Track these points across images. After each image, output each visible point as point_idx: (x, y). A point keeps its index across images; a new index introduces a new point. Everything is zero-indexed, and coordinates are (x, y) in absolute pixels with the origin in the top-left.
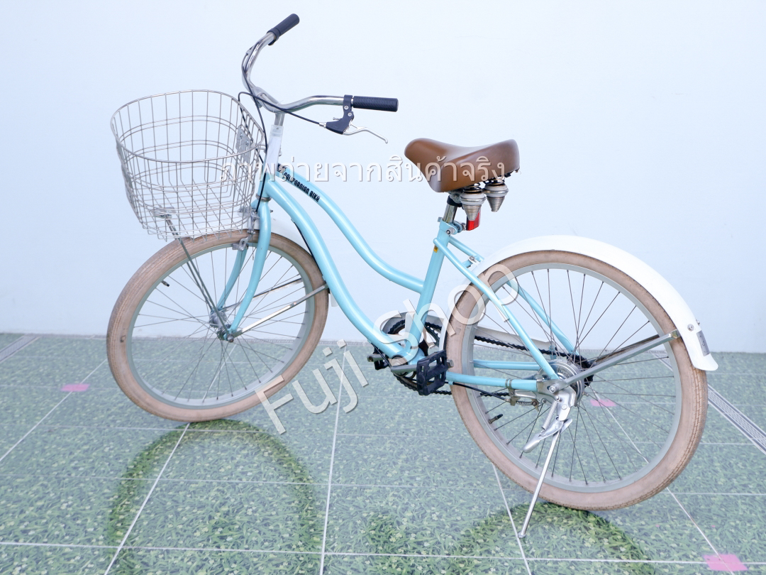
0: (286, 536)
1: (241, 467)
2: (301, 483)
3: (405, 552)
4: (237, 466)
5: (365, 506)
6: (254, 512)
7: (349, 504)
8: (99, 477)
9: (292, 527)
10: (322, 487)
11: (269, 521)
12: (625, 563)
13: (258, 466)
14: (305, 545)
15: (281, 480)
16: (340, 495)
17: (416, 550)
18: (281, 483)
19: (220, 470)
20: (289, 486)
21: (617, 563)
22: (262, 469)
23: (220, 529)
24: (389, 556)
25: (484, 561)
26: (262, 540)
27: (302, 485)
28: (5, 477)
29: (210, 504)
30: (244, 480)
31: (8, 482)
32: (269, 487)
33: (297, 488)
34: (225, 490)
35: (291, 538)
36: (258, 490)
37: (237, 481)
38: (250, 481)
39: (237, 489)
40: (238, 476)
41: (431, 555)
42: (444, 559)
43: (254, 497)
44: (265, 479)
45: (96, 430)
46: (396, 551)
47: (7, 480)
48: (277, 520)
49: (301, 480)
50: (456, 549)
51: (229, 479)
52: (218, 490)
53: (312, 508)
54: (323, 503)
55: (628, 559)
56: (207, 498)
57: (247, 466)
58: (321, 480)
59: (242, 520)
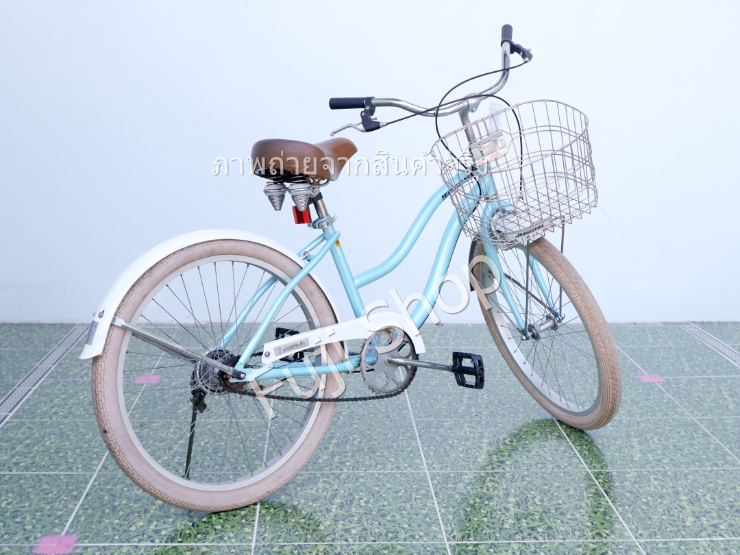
0: (406, 526)
1: (338, 457)
2: (400, 472)
3: (523, 538)
4: (333, 456)
5: (468, 493)
6: (367, 502)
7: (453, 491)
8: (206, 473)
9: (408, 517)
10: (421, 475)
11: (384, 512)
12: (729, 541)
13: (353, 456)
14: (427, 534)
15: (380, 469)
16: (441, 482)
17: (532, 536)
18: (380, 472)
19: (319, 461)
20: (389, 475)
21: (721, 541)
22: (358, 458)
23: (341, 522)
24: (509, 543)
25: (599, 545)
26: (385, 531)
27: (402, 473)
28: (116, 475)
29: (322, 496)
30: (345, 470)
31: (121, 481)
32: (371, 477)
33: (398, 476)
34: (331, 482)
35: (410, 528)
36: (361, 480)
37: (339, 472)
38: (351, 471)
39: (341, 480)
40: (338, 467)
41: (547, 541)
42: (561, 544)
43: (361, 488)
44: (364, 469)
45: (185, 423)
46: (514, 538)
47: (120, 478)
48: (391, 510)
49: (398, 468)
50: (568, 533)
51: (330, 470)
52: (324, 482)
53: (420, 497)
54: (428, 491)
55: (730, 536)
56: (317, 491)
57: (342, 455)
58: (417, 467)
59: (359, 511)
